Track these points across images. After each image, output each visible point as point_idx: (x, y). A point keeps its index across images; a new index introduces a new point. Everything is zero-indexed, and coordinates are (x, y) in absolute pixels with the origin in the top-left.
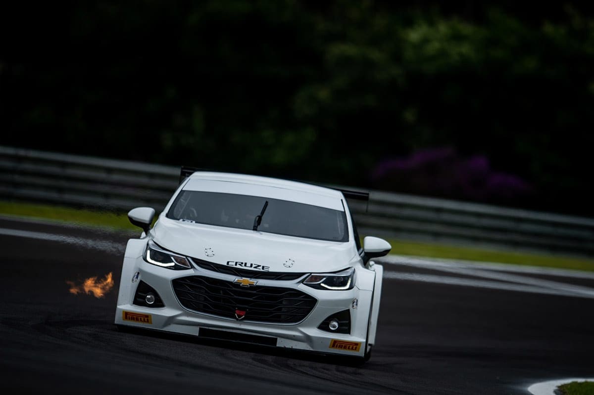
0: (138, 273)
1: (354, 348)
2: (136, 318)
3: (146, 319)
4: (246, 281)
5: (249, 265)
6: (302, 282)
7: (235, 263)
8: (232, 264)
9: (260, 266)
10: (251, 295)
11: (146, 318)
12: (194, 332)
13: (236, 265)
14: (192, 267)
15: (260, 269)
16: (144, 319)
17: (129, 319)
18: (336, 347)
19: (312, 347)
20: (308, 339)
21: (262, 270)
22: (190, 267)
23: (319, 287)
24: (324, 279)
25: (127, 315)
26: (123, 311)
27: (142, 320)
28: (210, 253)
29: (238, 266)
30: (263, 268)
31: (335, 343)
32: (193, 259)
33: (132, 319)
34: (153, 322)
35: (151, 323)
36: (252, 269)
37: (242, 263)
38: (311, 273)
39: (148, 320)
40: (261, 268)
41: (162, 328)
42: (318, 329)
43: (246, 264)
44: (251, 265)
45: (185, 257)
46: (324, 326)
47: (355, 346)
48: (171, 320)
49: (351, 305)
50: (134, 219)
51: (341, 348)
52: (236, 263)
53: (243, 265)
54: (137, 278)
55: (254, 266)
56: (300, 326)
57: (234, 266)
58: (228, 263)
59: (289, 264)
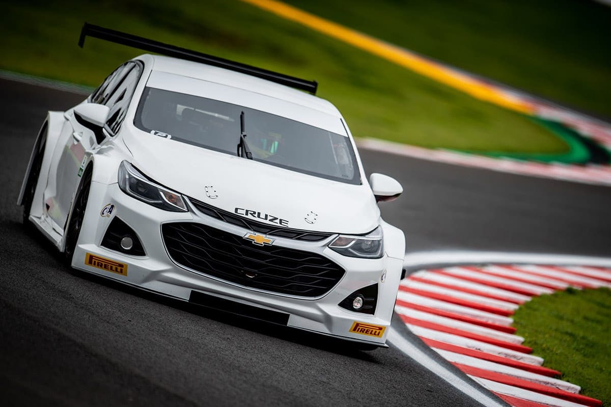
0: (112, 206)
1: (377, 333)
2: (105, 265)
3: (119, 268)
4: (261, 239)
5: (263, 216)
6: (327, 245)
7: (245, 211)
8: (242, 213)
9: (277, 219)
10: (263, 257)
11: (120, 268)
12: (184, 295)
13: (247, 214)
14: (189, 210)
15: (277, 223)
16: (116, 269)
17: (95, 264)
18: (358, 331)
20: (328, 320)
21: (279, 225)
22: (185, 209)
23: (345, 253)
24: (353, 242)
25: (92, 259)
26: (87, 253)
28: (212, 194)
29: (250, 217)
30: (281, 220)
31: (357, 327)
32: (191, 199)
33: (98, 265)
34: (128, 275)
35: (126, 275)
36: (267, 222)
37: (255, 213)
38: (339, 234)
39: (121, 270)
40: (278, 221)
41: (140, 284)
42: (338, 306)
43: (259, 214)
44: (266, 216)
45: (180, 195)
46: (347, 304)
47: (378, 331)
48: (154, 275)
49: (380, 278)
50: (84, 118)
51: (363, 332)
52: (247, 211)
53: (256, 215)
54: (110, 212)
55: (269, 218)
56: (320, 302)
57: (244, 216)
58: (236, 209)
59: (311, 218)
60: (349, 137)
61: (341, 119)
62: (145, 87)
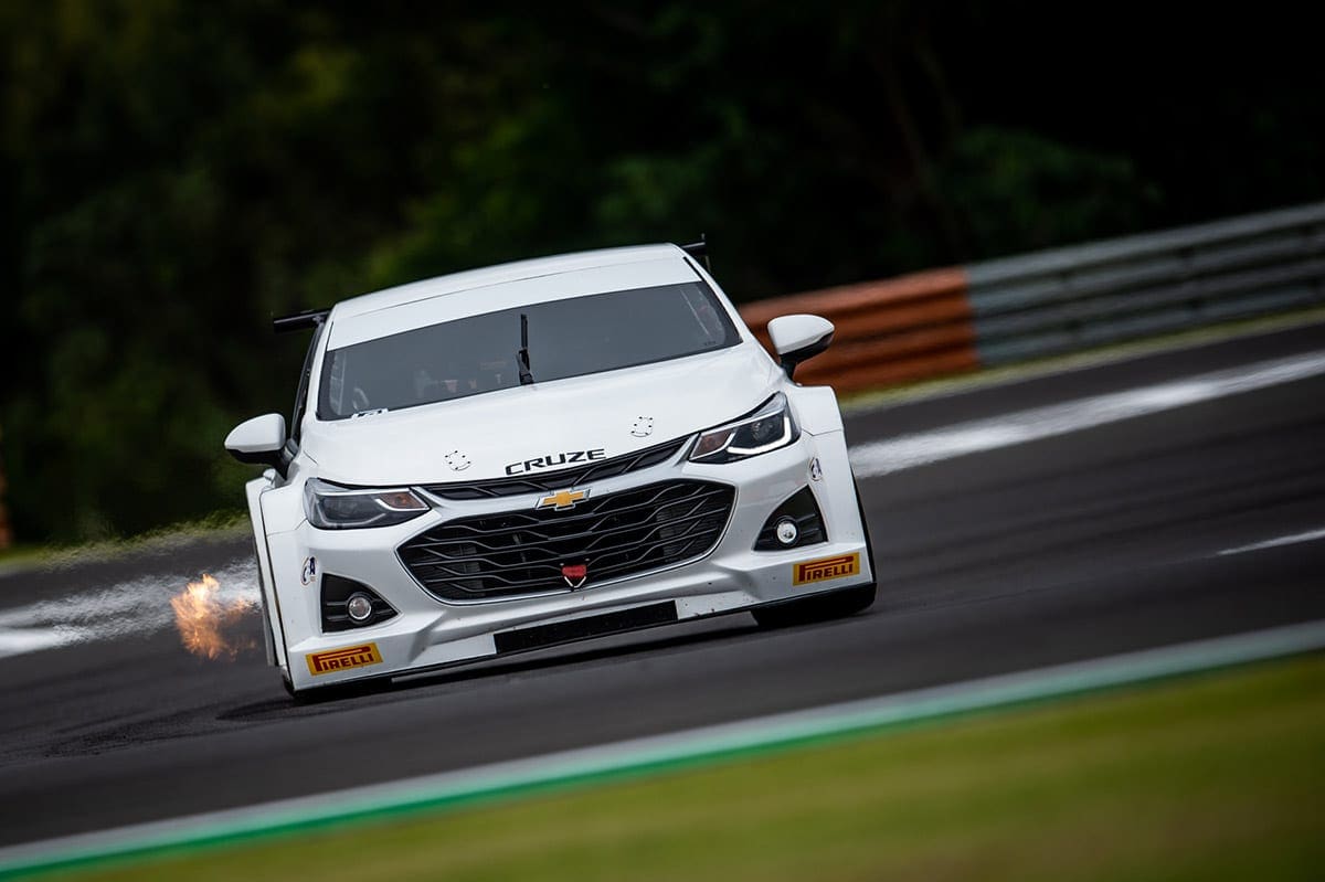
0: (312, 560)
1: (847, 569)
2: (342, 661)
3: (365, 655)
4: (562, 497)
5: (556, 459)
6: (686, 458)
7: (523, 465)
8: (519, 470)
9: (582, 453)
10: (585, 524)
11: (366, 652)
12: (485, 647)
13: (528, 468)
14: (431, 505)
15: (585, 460)
16: (361, 657)
17: (326, 668)
18: (809, 578)
19: (757, 596)
20: (743, 580)
21: (589, 461)
22: (426, 508)
23: (725, 458)
24: (732, 436)
25: (317, 662)
26: (307, 656)
27: (358, 660)
28: (460, 462)
29: (534, 470)
30: (590, 455)
31: (804, 572)
32: (426, 487)
33: (332, 667)
34: (383, 657)
35: (381, 661)
36: (567, 465)
37: (541, 460)
38: (700, 432)
39: (370, 656)
40: (585, 456)
41: (408, 664)
42: (756, 553)
43: (548, 459)
44: (562, 457)
45: (407, 490)
46: (768, 541)
47: (847, 565)
48: (423, 639)
49: (809, 476)
50: (243, 451)
51: (820, 576)
52: (527, 464)
53: (544, 463)
54: (313, 571)
55: (568, 458)
56: (716, 558)
58: (508, 469)
59: (642, 427)
60: (703, 279)
61: (685, 258)
62: (326, 352)
